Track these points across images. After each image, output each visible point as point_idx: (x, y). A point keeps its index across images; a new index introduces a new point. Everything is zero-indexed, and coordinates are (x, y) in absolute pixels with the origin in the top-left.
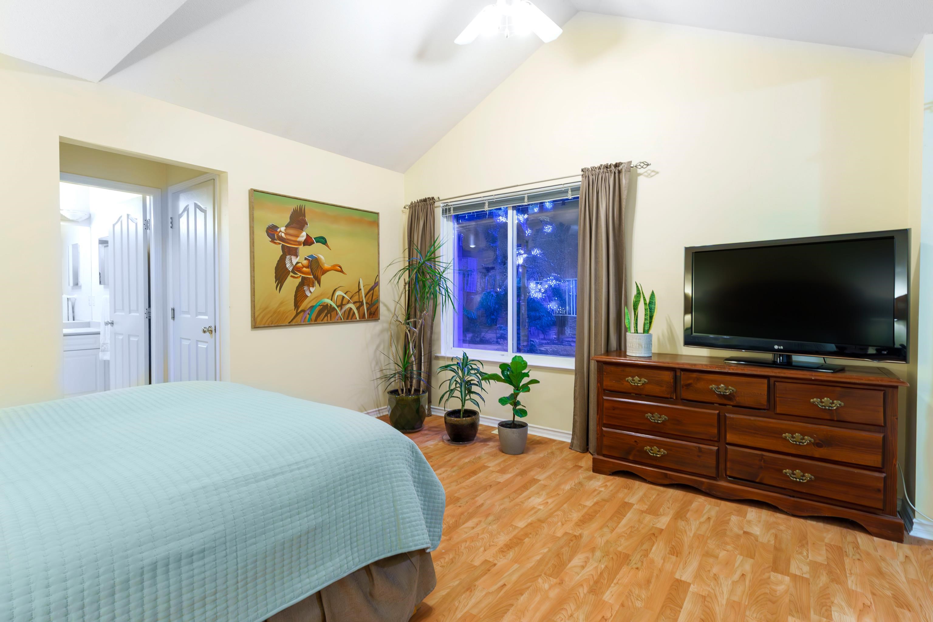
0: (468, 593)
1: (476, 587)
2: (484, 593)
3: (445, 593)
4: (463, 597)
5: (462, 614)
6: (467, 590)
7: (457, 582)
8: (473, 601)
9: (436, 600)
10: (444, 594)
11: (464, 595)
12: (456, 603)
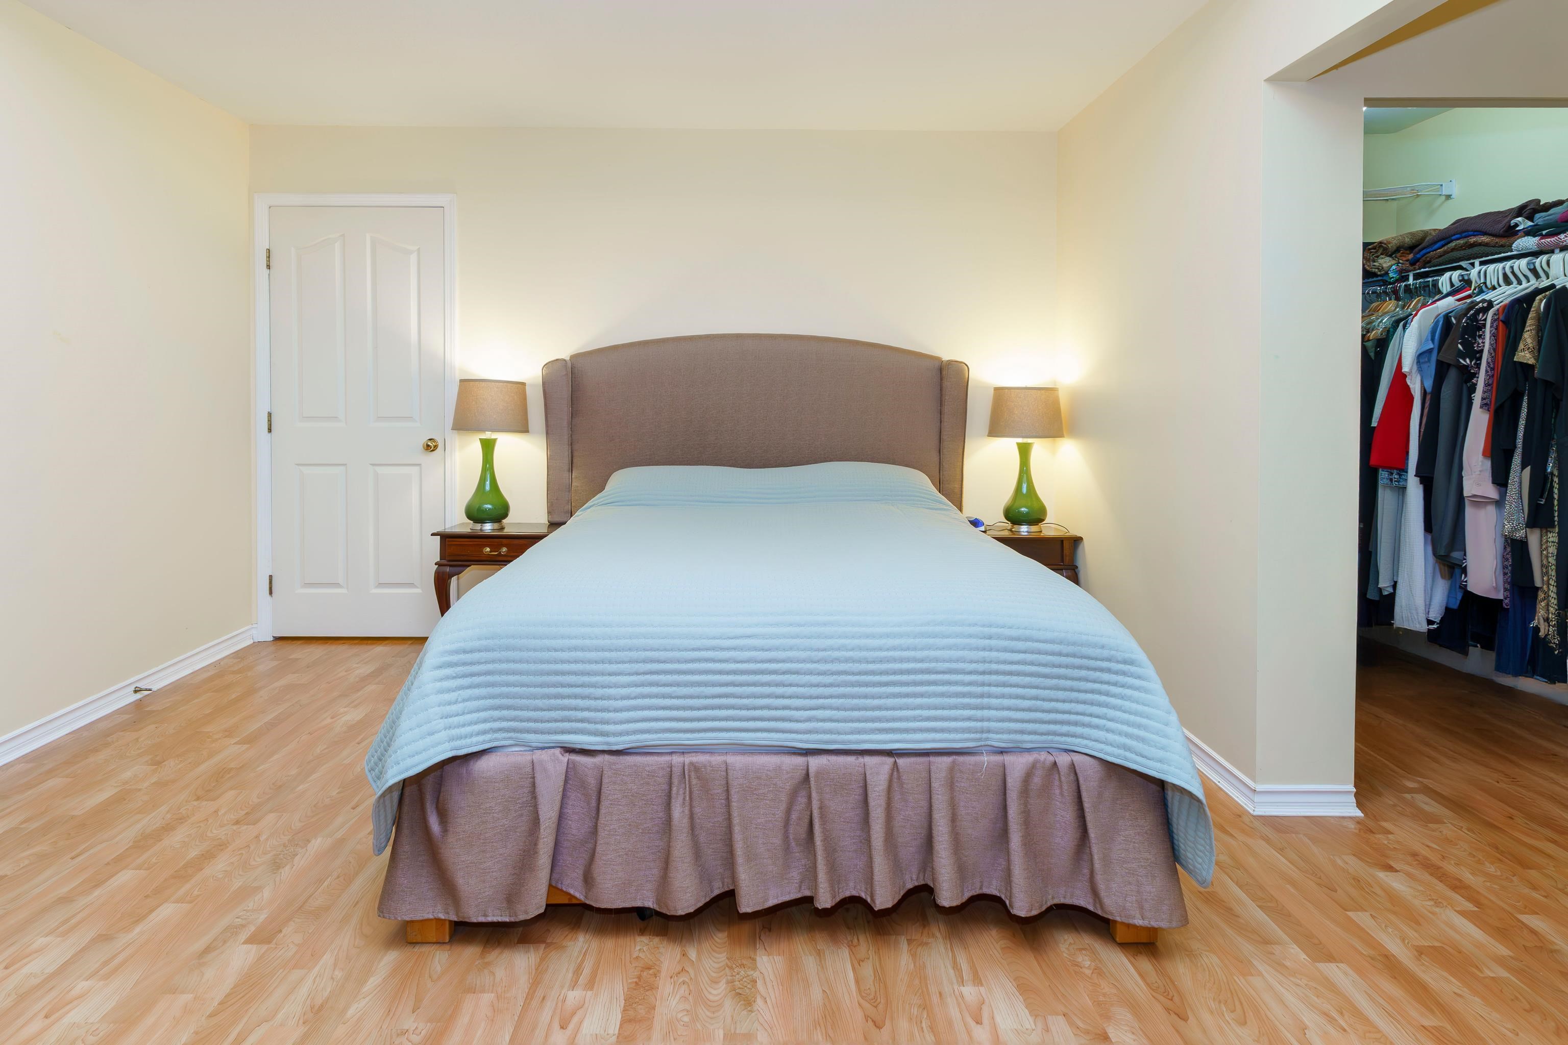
0: (319, 1001)
1: (301, 1022)
2: (280, 1016)
3: (369, 982)
4: (329, 990)
5: (321, 963)
6: (322, 1007)
7: (351, 1012)
8: (303, 991)
9: (382, 964)
10: (372, 980)
11: (326, 994)
12: (338, 974)
